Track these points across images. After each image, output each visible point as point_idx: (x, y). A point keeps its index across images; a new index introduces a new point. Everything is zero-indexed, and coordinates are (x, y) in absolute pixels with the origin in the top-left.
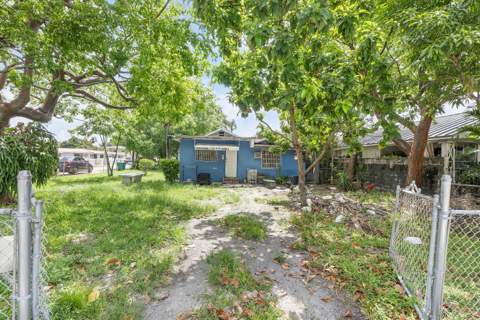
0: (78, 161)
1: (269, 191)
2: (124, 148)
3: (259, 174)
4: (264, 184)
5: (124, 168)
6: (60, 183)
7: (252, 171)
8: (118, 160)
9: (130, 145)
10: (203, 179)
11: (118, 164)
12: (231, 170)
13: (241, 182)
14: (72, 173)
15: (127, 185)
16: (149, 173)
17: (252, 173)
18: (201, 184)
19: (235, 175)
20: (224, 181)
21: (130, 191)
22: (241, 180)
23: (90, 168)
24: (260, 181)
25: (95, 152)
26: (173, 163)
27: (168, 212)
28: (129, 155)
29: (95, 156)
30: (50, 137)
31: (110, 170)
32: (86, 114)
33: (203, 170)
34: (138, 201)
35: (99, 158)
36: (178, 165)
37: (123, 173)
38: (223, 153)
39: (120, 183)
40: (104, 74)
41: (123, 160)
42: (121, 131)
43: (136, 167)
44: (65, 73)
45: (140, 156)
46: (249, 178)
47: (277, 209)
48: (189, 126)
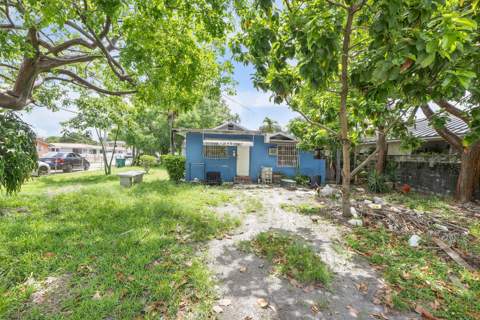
0: (73, 158)
1: (292, 194)
2: (124, 143)
3: (274, 173)
4: (283, 185)
5: (123, 165)
6: (51, 182)
7: (266, 169)
8: (117, 155)
9: (131, 140)
10: (213, 179)
11: (118, 160)
12: (243, 168)
13: (255, 182)
14: (65, 171)
15: (126, 186)
16: (151, 170)
17: (267, 172)
18: (212, 185)
19: (247, 174)
20: (236, 181)
21: (130, 195)
22: (255, 179)
23: (86, 164)
24: (277, 181)
25: (94, 147)
26: (178, 160)
27: (179, 228)
28: (130, 150)
29: (94, 151)
30: (26, 129)
31: (108, 167)
32: (80, 104)
33: (213, 168)
34: (139, 211)
35: (98, 154)
36: (183, 163)
37: (122, 172)
38: (235, 148)
39: (118, 183)
40: (91, 42)
41: (123, 156)
42: (119, 123)
43: (136, 163)
44: (40, 43)
45: (141, 152)
46: (263, 176)
47: (315, 221)
48: (193, 120)
